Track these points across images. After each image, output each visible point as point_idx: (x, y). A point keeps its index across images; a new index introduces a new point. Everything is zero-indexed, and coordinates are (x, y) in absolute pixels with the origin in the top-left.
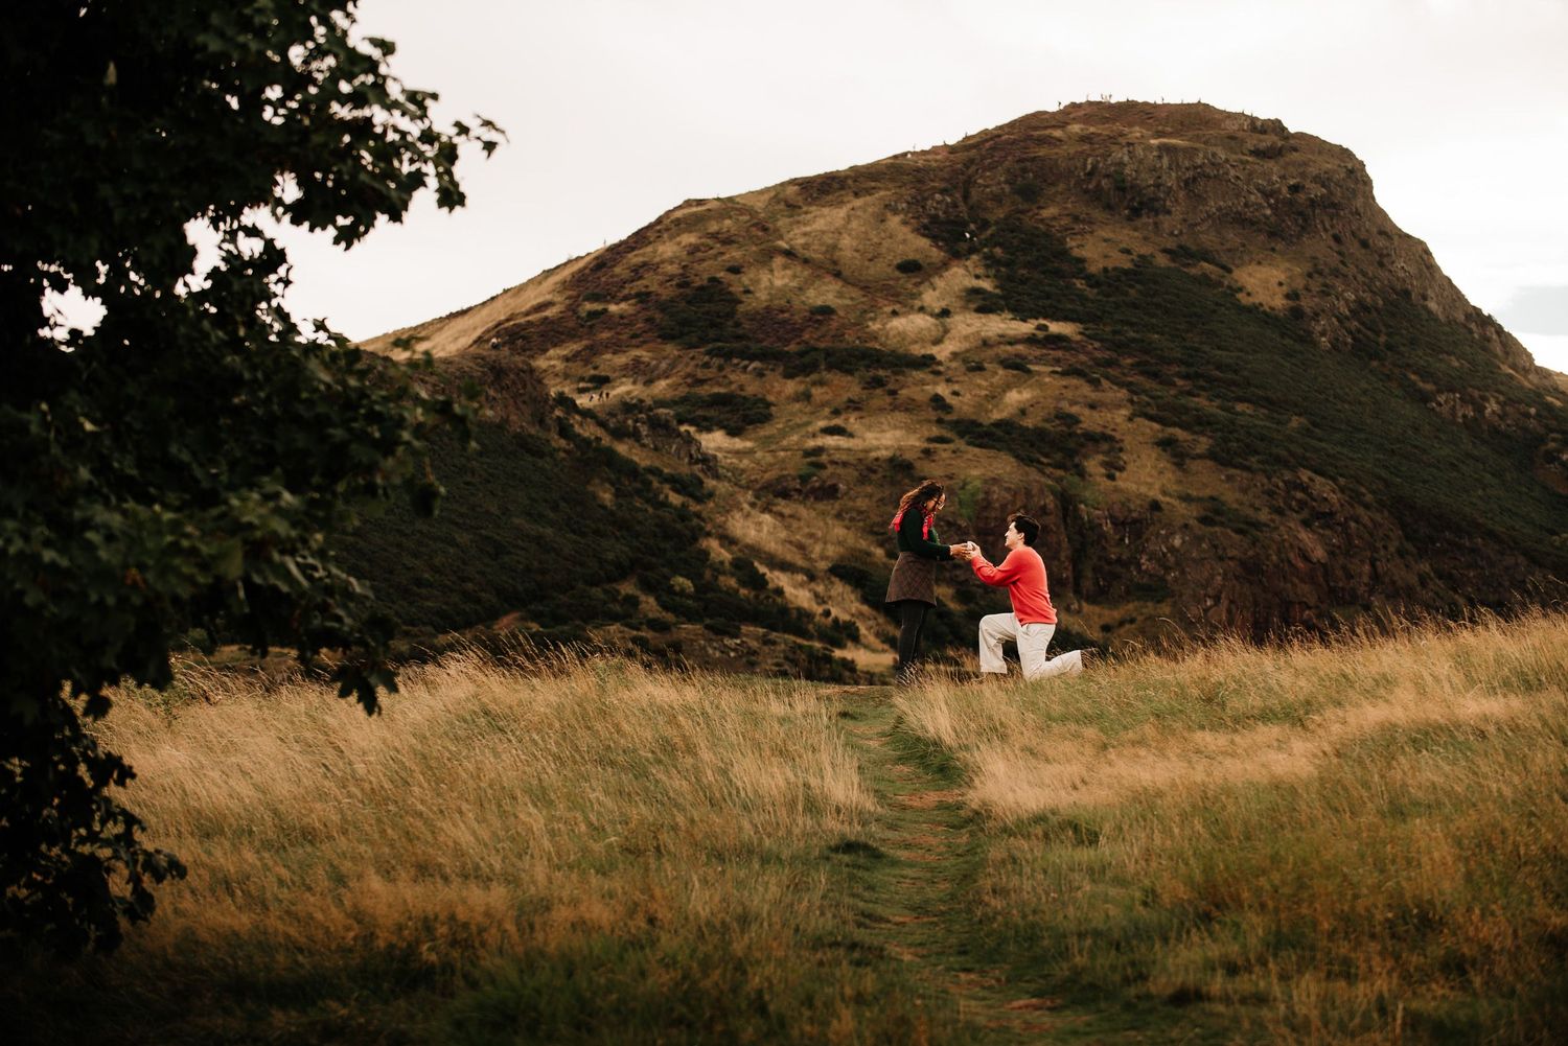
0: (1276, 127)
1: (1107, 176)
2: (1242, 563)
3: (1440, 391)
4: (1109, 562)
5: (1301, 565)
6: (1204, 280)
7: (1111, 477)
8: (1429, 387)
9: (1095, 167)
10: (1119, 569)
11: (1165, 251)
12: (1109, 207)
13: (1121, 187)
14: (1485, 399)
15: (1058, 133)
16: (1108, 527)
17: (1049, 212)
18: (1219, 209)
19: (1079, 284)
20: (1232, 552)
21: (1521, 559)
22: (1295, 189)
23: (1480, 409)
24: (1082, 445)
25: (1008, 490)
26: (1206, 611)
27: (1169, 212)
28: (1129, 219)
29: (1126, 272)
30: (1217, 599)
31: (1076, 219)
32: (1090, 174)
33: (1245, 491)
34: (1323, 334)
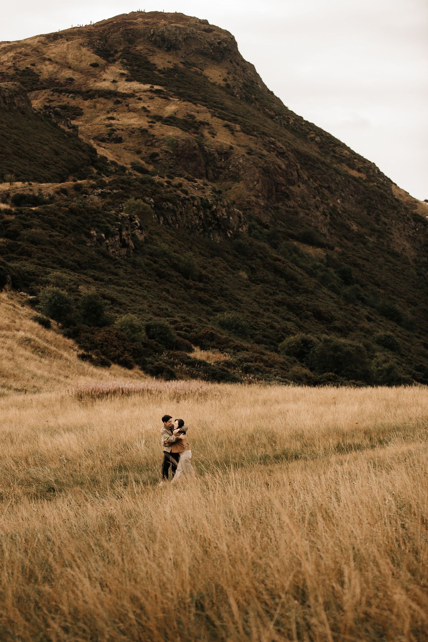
0: (205, 22)
1: (159, 36)
2: (263, 169)
3: (276, 115)
4: (218, 168)
5: (279, 170)
6: (196, 73)
7: (213, 137)
8: (272, 113)
9: (154, 32)
10: (221, 170)
11: (182, 63)
12: (159, 47)
13: (164, 40)
14: (289, 118)
15: (135, 21)
16: (216, 155)
17: (138, 48)
18: (196, 49)
19: (156, 72)
20: (260, 165)
21: (334, 172)
22: (219, 43)
23: (288, 122)
24: (199, 126)
25: (183, 140)
26: (255, 185)
27: (180, 49)
28: (167, 51)
29: (172, 69)
30: (258, 182)
31: (149, 50)
32: (153, 35)
33: (256, 144)
34: (237, 93)
